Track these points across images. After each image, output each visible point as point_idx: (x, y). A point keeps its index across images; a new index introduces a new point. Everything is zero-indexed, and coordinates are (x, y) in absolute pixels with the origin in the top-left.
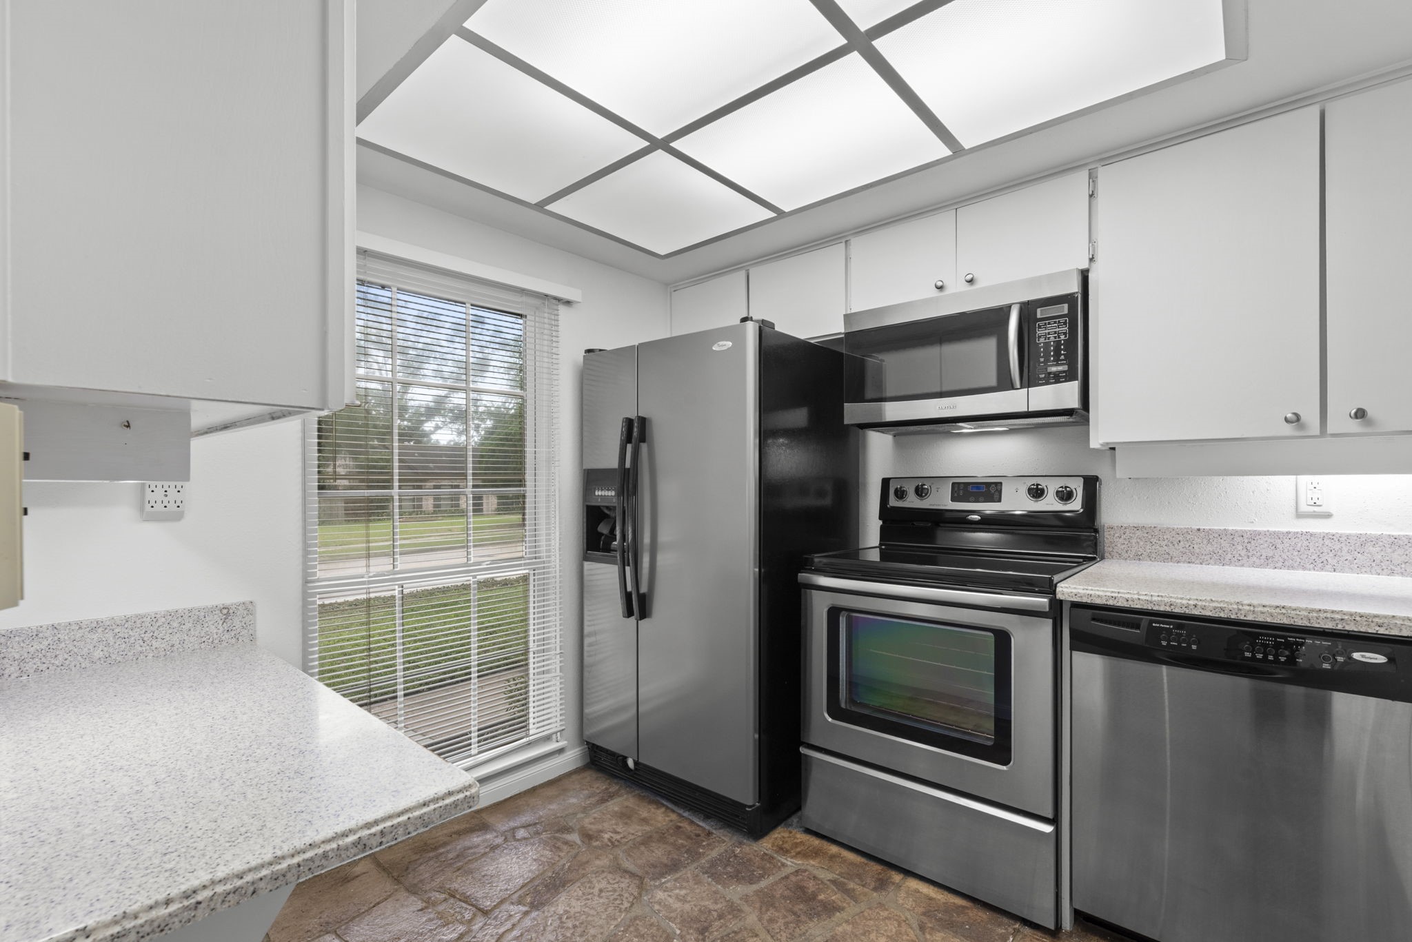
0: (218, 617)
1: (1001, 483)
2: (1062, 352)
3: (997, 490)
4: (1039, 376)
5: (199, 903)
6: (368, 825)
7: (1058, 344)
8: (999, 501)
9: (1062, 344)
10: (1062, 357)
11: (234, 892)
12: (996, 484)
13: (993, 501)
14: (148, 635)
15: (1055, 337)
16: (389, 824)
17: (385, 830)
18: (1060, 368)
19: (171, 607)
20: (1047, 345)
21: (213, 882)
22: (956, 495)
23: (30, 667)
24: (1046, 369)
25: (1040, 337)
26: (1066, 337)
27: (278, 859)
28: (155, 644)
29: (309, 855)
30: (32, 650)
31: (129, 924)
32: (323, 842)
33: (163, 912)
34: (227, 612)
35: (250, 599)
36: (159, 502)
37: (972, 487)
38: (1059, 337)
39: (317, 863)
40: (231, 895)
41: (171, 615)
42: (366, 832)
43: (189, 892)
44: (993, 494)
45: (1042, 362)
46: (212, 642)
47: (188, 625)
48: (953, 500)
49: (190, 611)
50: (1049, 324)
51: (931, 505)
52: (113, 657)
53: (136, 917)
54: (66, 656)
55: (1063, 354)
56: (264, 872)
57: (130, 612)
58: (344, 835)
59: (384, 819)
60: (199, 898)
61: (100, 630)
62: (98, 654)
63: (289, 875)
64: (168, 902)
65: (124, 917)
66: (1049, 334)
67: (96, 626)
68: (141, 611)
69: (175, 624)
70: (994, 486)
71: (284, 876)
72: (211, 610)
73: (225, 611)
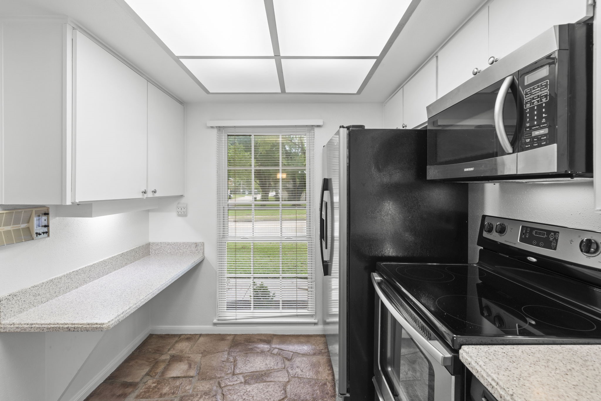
0: (194, 246)
1: (558, 232)
2: (544, 115)
3: (555, 238)
4: (525, 141)
5: (32, 327)
6: (72, 324)
7: (540, 107)
8: (555, 249)
9: (544, 107)
10: (544, 120)
11: (39, 328)
12: (555, 233)
13: (550, 247)
14: (179, 248)
15: (538, 101)
16: (77, 326)
17: (75, 327)
18: (542, 132)
19: (184, 241)
20: (532, 109)
21: (36, 324)
22: (523, 237)
23: (156, 252)
24: (531, 133)
25: (527, 103)
26: (546, 99)
27: (50, 324)
28: (181, 251)
29: (56, 326)
30: (157, 248)
31: (20, 326)
32: (61, 324)
33: (26, 326)
34: (196, 245)
35: (203, 241)
36: (180, 212)
37: (536, 232)
38: (541, 101)
39: (57, 329)
40: (38, 328)
41: (184, 243)
42: (71, 326)
43: (32, 324)
44: (551, 242)
45: (528, 127)
46: (193, 253)
47: (187, 247)
48: (522, 240)
49: (188, 243)
50: (534, 89)
51: (506, 241)
52: (172, 253)
53: (22, 325)
54: (163, 251)
55: (545, 117)
56: (46, 326)
57: (175, 241)
58: (66, 324)
59: (77, 324)
60: (32, 326)
61: (169, 245)
62: (169, 251)
63: (51, 329)
64: (28, 324)
65: (20, 324)
66: (533, 99)
67: (169, 244)
68: (178, 241)
69: (185, 246)
70: (552, 234)
71: (50, 329)
72: (193, 243)
73: (196, 244)
